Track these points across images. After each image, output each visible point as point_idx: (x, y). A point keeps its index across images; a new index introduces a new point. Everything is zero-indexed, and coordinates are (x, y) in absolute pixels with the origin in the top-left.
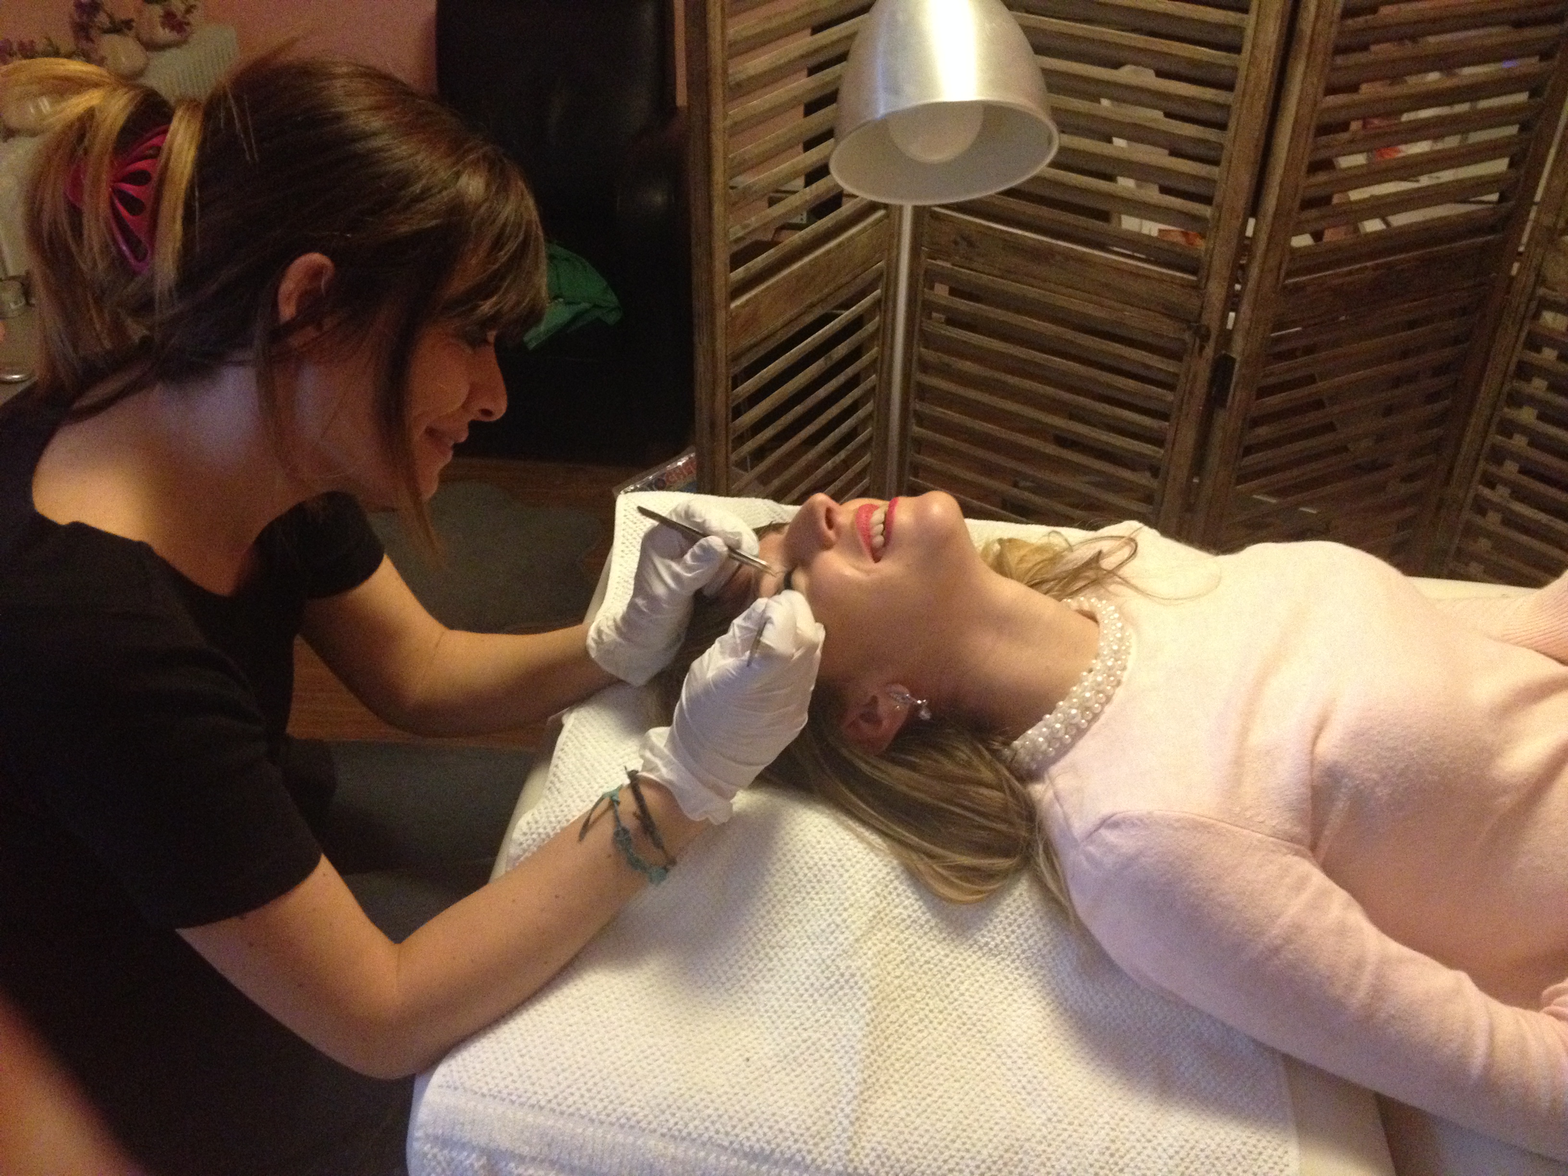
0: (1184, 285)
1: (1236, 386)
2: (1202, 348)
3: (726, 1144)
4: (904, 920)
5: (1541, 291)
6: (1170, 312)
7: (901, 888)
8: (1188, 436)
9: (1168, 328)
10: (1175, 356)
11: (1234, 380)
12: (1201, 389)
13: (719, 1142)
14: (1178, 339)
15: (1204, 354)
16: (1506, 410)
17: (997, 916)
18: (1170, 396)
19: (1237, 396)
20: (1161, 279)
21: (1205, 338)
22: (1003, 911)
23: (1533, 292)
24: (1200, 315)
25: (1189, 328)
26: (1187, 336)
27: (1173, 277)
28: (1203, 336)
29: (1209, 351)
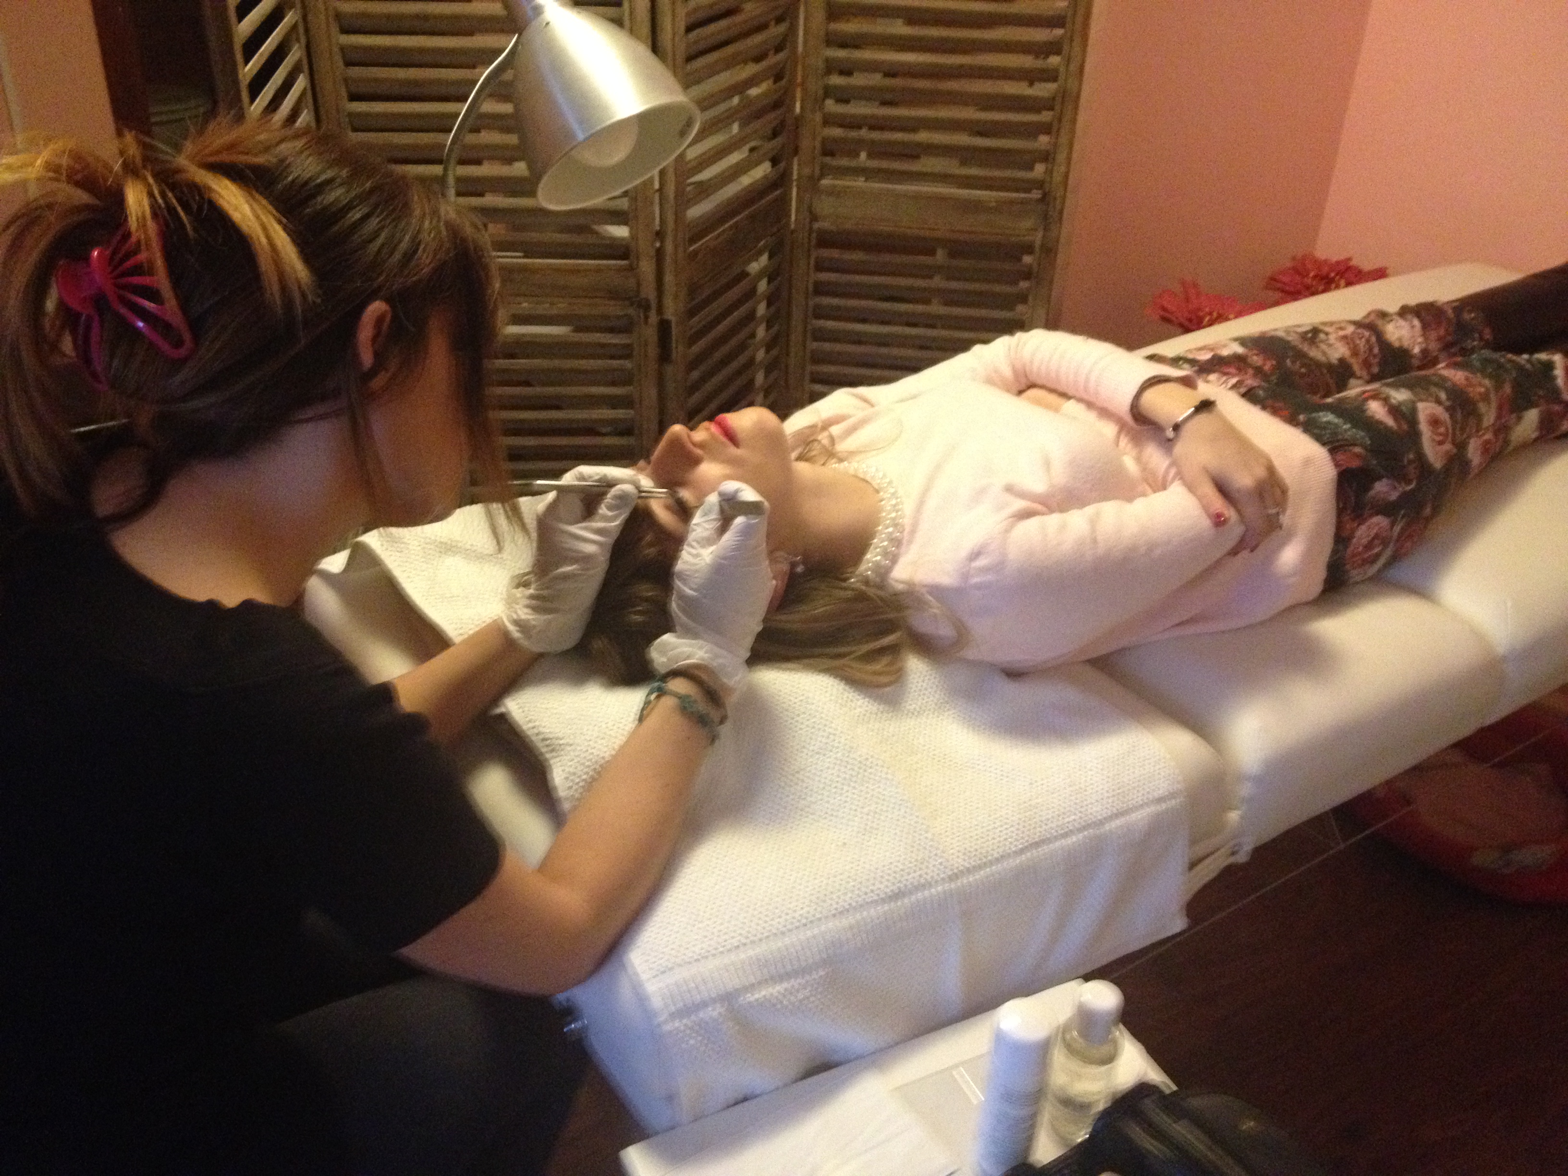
0: (620, 270)
1: (677, 341)
2: (647, 318)
3: (876, 898)
4: (865, 715)
5: (816, 226)
6: (614, 294)
7: (850, 696)
8: (651, 393)
9: (614, 309)
10: (627, 329)
11: (674, 338)
12: (653, 351)
13: (870, 900)
14: (626, 315)
15: (650, 320)
16: (814, 321)
17: (911, 688)
18: (628, 364)
19: (678, 350)
20: (598, 270)
21: (647, 308)
22: (912, 683)
23: (811, 228)
24: (638, 291)
25: (632, 304)
26: (631, 311)
27: (609, 265)
28: (645, 306)
29: (653, 318)
